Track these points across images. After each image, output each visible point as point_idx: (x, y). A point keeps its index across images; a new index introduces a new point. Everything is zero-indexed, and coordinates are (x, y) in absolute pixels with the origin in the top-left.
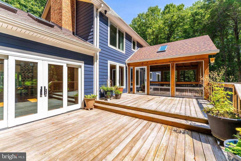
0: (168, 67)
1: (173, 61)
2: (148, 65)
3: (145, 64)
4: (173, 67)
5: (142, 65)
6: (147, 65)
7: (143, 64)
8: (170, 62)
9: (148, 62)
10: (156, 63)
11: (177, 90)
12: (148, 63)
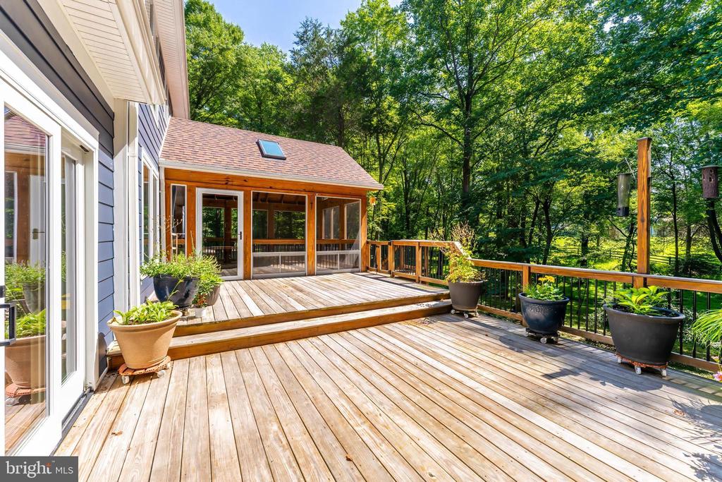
0: (299, 203)
1: (312, 189)
2: (248, 189)
3: (235, 183)
4: (311, 204)
5: (225, 186)
6: (245, 188)
7: (230, 183)
8: (305, 190)
9: (245, 179)
10: (271, 188)
11: (320, 259)
12: (246, 183)
